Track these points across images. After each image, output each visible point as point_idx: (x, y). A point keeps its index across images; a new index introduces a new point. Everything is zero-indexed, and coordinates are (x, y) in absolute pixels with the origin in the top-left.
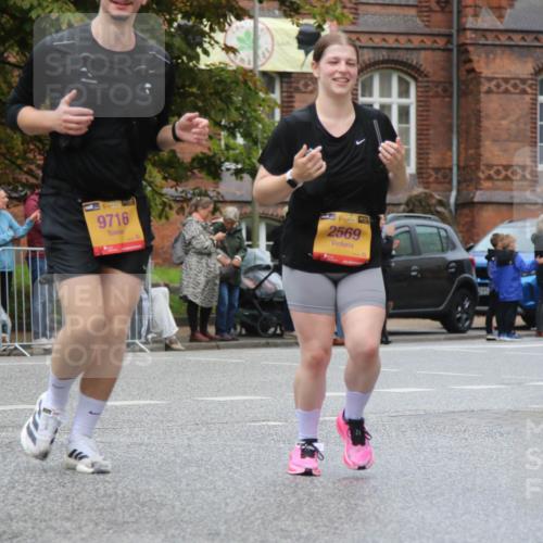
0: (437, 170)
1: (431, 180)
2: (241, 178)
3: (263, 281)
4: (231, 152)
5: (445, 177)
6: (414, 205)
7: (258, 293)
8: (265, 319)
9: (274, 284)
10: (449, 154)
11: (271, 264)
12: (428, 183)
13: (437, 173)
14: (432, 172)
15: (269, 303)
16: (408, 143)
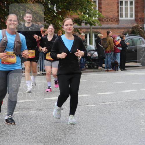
0: (140, 18)
1: (139, 21)
2: (87, 25)
3: (93, 54)
4: (84, 18)
5: (142, 20)
6: (134, 29)
7: (91, 57)
8: (93, 64)
9: (95, 55)
10: (144, 14)
11: (95, 49)
12: (138, 22)
13: (140, 19)
14: (139, 19)
15: (94, 60)
16: (132, 11)
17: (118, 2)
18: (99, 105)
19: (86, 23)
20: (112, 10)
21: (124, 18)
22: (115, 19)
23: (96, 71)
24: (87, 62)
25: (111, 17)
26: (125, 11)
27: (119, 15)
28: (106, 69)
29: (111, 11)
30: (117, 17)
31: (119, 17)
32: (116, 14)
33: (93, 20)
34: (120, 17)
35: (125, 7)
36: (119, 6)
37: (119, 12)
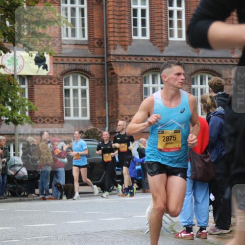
0: (99, 118)
1: (97, 122)
2: (9, 124)
3: (18, 171)
4: (4, 112)
5: (103, 121)
6: (89, 134)
7: (16, 177)
8: (19, 188)
9: (23, 173)
10: (104, 110)
11: (22, 163)
12: (95, 124)
13: (99, 119)
14: (96, 119)
15: (21, 181)
16: (86, 106)
17: (61, 91)
18: (25, 241)
19: (6, 120)
20: (51, 103)
21: (72, 117)
22: (57, 119)
23: (24, 201)
24: (8, 185)
25: (51, 115)
26: (74, 106)
27: (63, 113)
28: (41, 196)
29: (51, 105)
30: (60, 116)
31: (63, 115)
32: (59, 111)
33: (18, 116)
34: (66, 116)
35: (74, 100)
36: (63, 98)
37: (63, 106)
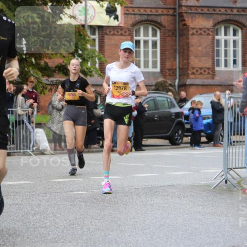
0: (169, 70)
1: (167, 74)
5: (173, 73)
6: (159, 86)
10: (175, 62)
12: (165, 76)
14: (167, 71)
16: (156, 58)
21: (142, 69)
33: (88, 67)
35: (144, 51)
